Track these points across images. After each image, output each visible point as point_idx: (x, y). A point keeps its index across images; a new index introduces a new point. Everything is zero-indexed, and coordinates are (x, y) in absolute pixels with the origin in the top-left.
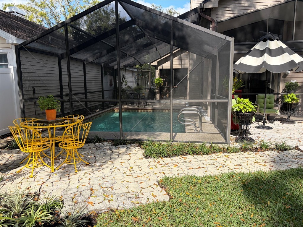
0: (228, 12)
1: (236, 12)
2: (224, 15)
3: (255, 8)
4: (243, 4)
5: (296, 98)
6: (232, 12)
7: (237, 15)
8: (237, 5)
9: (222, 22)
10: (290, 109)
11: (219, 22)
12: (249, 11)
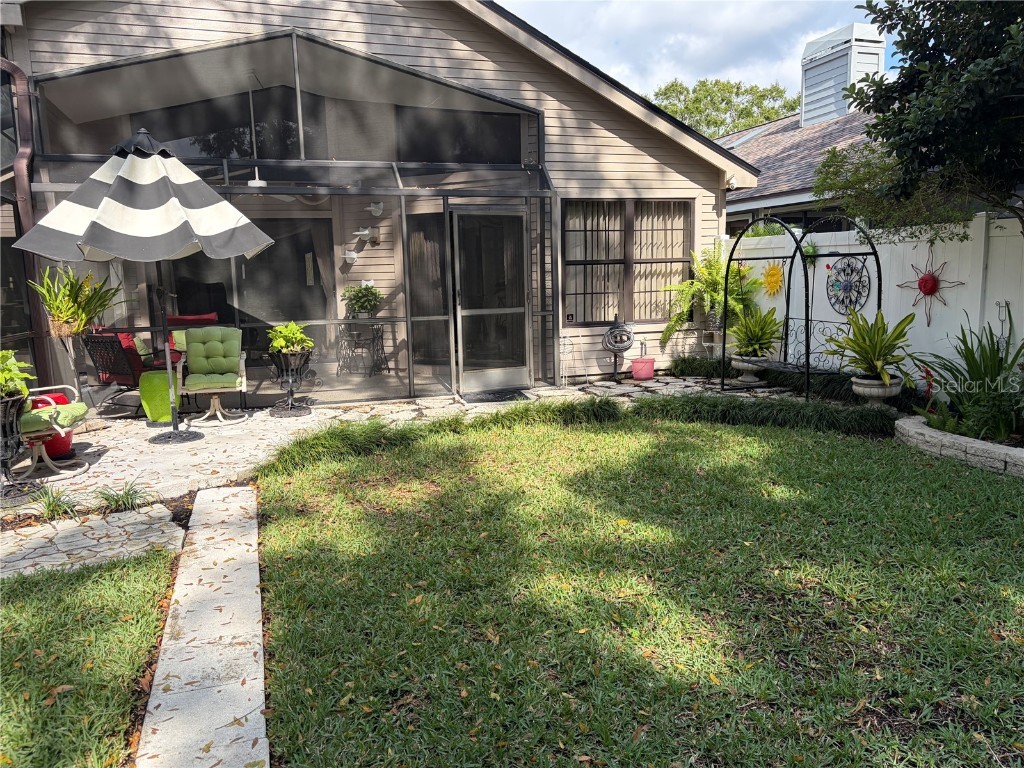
0: (76, 48)
1: (104, 50)
2: (62, 58)
3: (170, 43)
4: (125, 28)
5: (300, 336)
6: (91, 49)
7: (107, 59)
8: (107, 29)
9: (53, 78)
10: (287, 371)
11: (47, 77)
12: (150, 52)
